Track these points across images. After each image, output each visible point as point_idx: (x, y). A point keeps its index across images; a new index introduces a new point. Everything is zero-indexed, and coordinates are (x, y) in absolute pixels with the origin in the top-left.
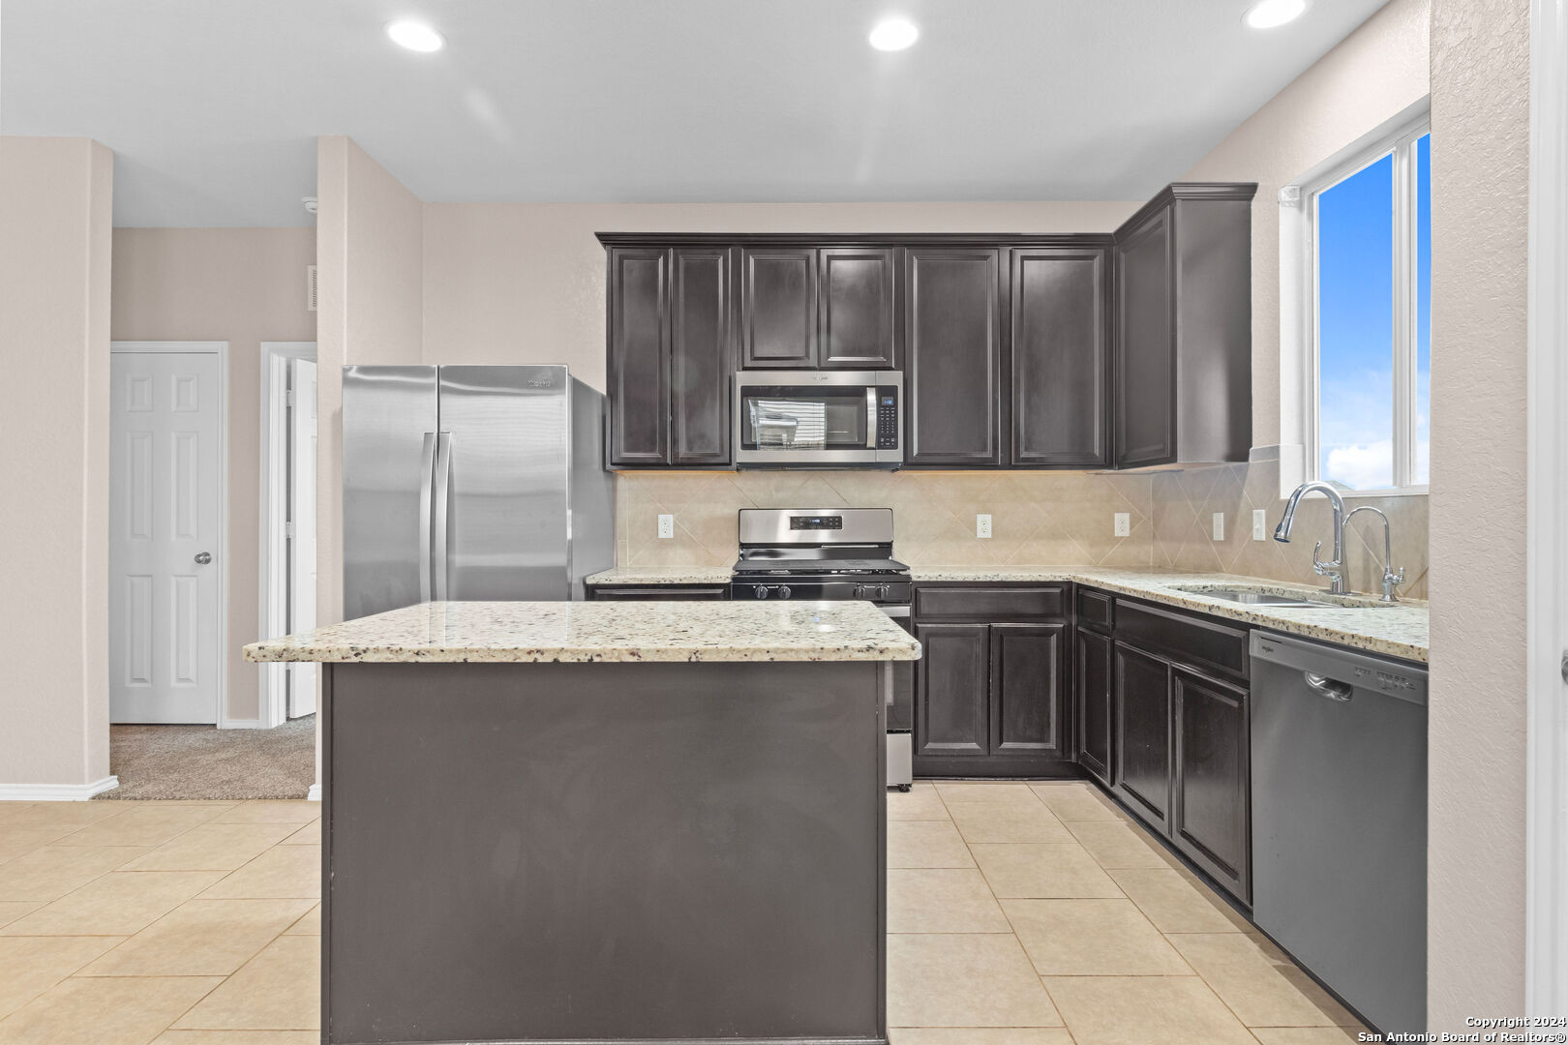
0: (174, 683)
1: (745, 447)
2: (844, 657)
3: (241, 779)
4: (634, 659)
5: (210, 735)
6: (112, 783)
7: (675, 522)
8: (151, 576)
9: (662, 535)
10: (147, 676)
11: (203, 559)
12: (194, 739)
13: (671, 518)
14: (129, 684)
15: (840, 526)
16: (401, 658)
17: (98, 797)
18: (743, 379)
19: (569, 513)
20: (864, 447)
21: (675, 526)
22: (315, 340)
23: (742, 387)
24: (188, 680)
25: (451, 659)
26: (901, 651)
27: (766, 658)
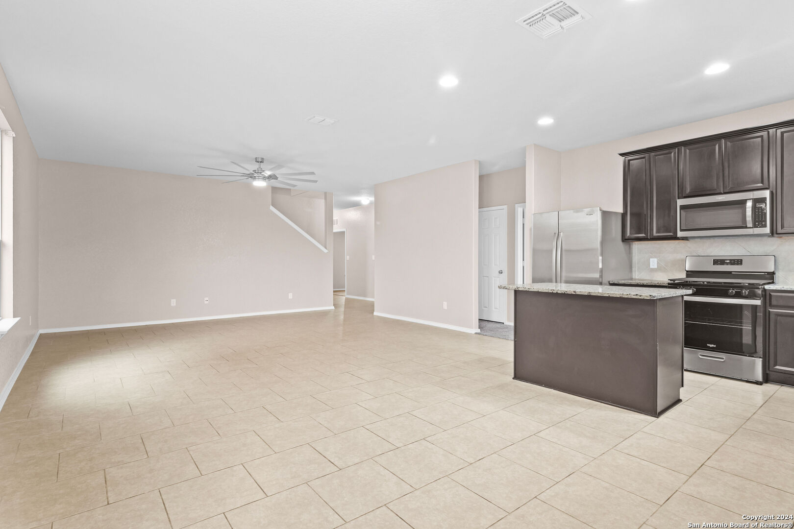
0: (493, 309)
1: (681, 230)
2: (629, 297)
3: (508, 336)
4: (575, 293)
5: (502, 325)
6: (479, 331)
7: (657, 261)
8: (488, 277)
9: (651, 267)
10: (487, 306)
11: (501, 272)
12: (498, 325)
13: (656, 260)
14: (483, 308)
15: (741, 264)
16: (526, 290)
17: (476, 333)
18: (680, 202)
19: (600, 258)
20: (746, 227)
21: (658, 263)
22: (525, 202)
23: (680, 206)
24: (497, 309)
25: (535, 290)
26: (647, 296)
27: (607, 295)
